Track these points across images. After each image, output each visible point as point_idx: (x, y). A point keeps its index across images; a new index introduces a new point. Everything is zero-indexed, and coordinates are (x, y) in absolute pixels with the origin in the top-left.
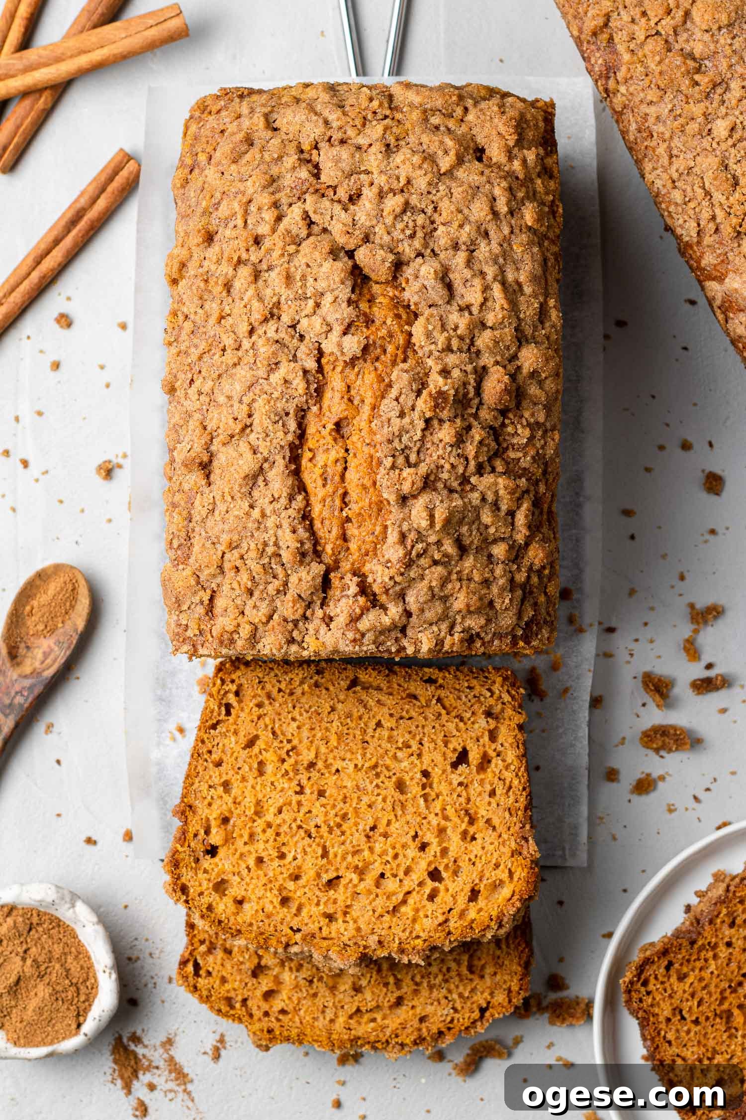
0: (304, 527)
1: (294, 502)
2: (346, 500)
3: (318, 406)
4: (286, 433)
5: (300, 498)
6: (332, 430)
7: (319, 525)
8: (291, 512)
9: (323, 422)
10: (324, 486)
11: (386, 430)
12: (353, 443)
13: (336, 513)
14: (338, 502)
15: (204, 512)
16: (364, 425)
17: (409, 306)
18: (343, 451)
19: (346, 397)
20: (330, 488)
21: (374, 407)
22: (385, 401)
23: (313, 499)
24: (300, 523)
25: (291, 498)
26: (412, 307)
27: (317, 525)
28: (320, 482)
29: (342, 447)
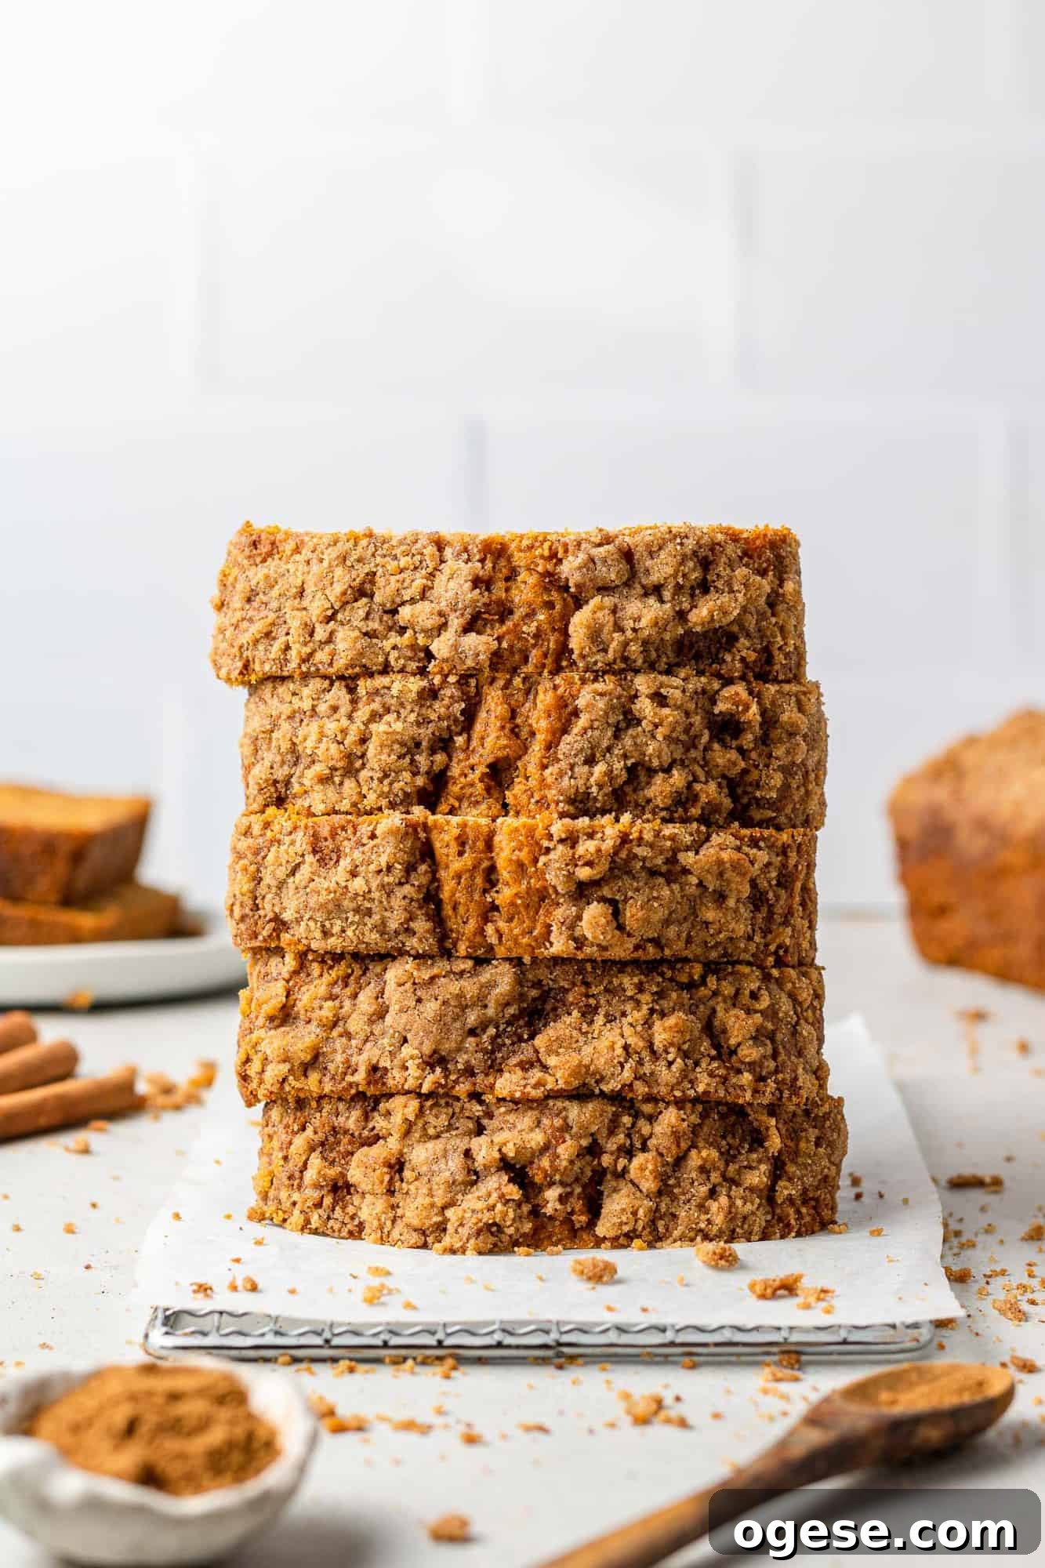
0: (427, 914)
1: (413, 875)
2: (493, 877)
3: (465, 736)
4: (415, 774)
5: (423, 868)
6: (484, 775)
7: (450, 913)
8: (407, 889)
9: (472, 761)
10: (461, 854)
11: (566, 782)
12: (515, 796)
13: (476, 897)
14: (479, 880)
15: (281, 873)
16: (532, 769)
17: (566, 588)
18: (499, 807)
19: (508, 725)
20: (468, 859)
21: (548, 748)
22: (567, 738)
23: (442, 874)
24: (420, 908)
25: (410, 869)
26: (572, 590)
27: (448, 910)
28: (454, 848)
29: (497, 800)
